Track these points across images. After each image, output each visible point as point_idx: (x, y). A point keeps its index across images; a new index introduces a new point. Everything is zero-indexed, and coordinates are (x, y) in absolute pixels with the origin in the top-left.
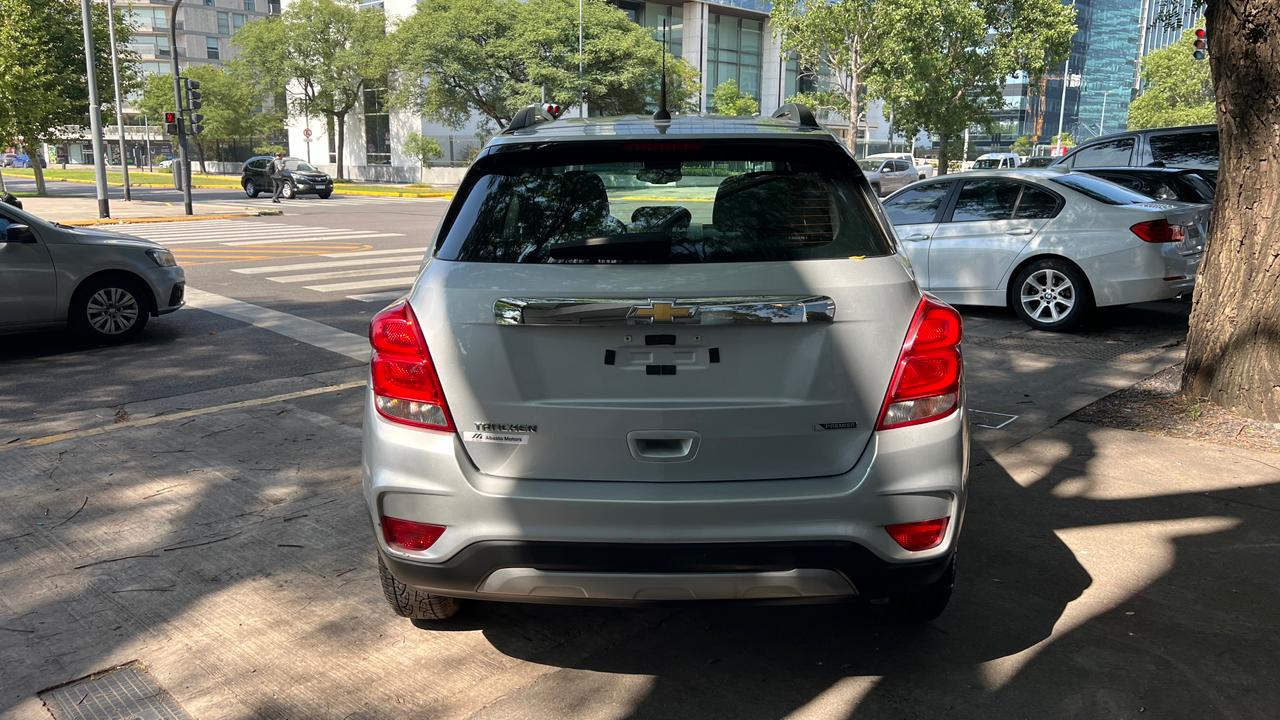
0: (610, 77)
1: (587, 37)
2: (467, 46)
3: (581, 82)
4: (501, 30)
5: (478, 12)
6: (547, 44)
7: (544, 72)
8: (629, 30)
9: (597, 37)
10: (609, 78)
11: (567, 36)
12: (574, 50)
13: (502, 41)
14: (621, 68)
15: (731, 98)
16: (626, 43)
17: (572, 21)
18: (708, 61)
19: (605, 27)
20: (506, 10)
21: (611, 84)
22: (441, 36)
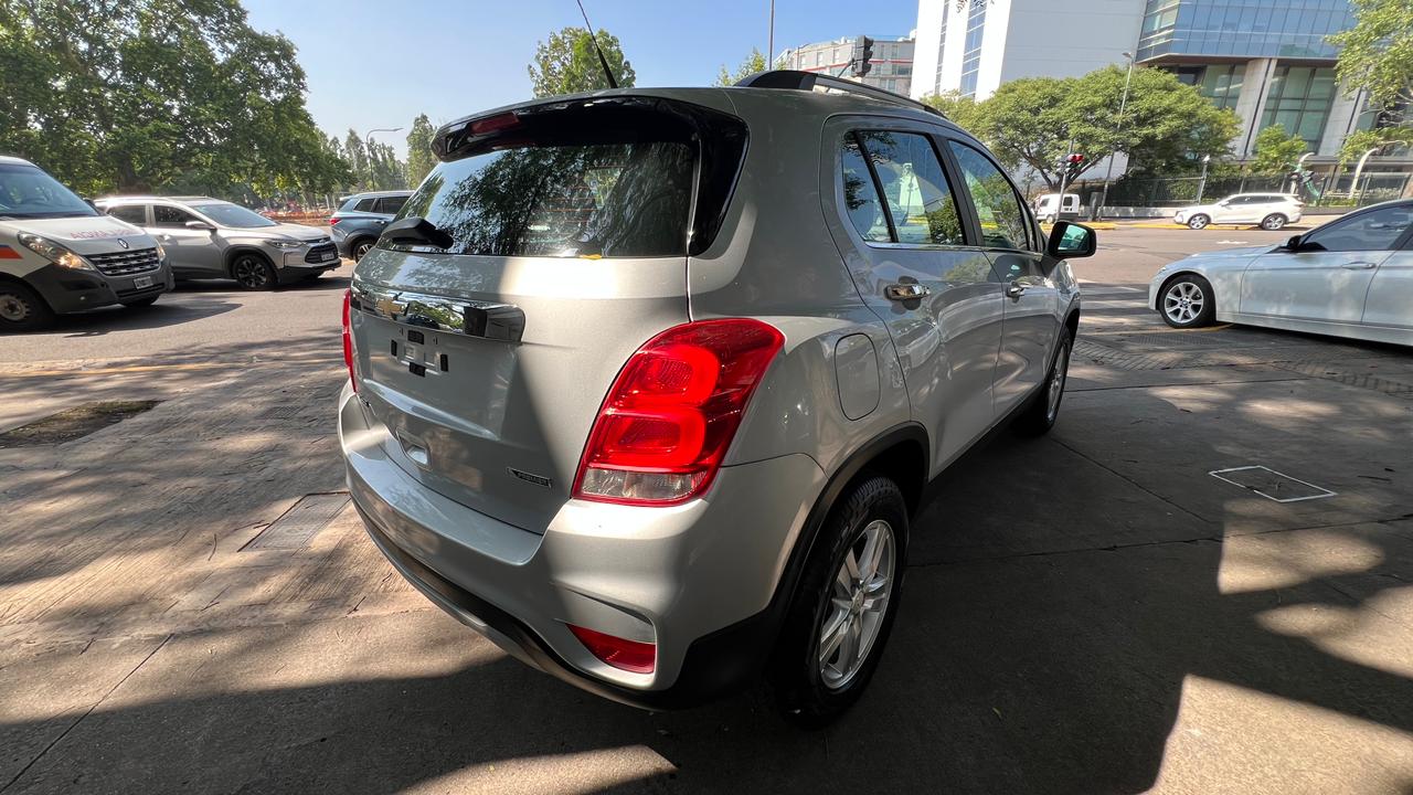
0: (1148, 130)
1: (1131, 99)
2: (1025, 116)
3: (1116, 137)
4: (1054, 102)
5: (1037, 90)
6: (1091, 109)
7: (1083, 131)
8: (1174, 90)
9: (1141, 98)
10: (1145, 132)
11: (1111, 101)
12: (1115, 112)
13: (1052, 110)
14: (1159, 122)
15: (1275, 140)
16: (1169, 100)
17: (1118, 88)
18: (1265, 110)
19: (1149, 89)
20: (1061, 86)
21: (1146, 135)
22: (1003, 113)
